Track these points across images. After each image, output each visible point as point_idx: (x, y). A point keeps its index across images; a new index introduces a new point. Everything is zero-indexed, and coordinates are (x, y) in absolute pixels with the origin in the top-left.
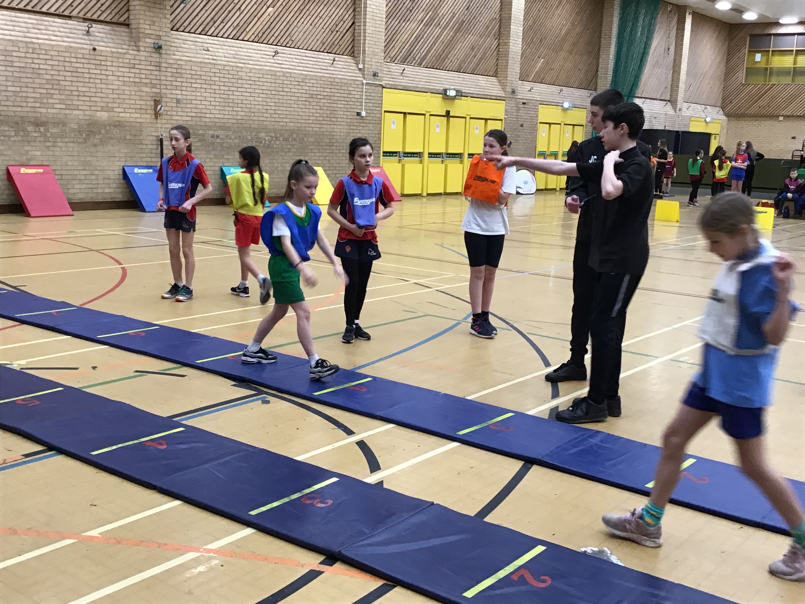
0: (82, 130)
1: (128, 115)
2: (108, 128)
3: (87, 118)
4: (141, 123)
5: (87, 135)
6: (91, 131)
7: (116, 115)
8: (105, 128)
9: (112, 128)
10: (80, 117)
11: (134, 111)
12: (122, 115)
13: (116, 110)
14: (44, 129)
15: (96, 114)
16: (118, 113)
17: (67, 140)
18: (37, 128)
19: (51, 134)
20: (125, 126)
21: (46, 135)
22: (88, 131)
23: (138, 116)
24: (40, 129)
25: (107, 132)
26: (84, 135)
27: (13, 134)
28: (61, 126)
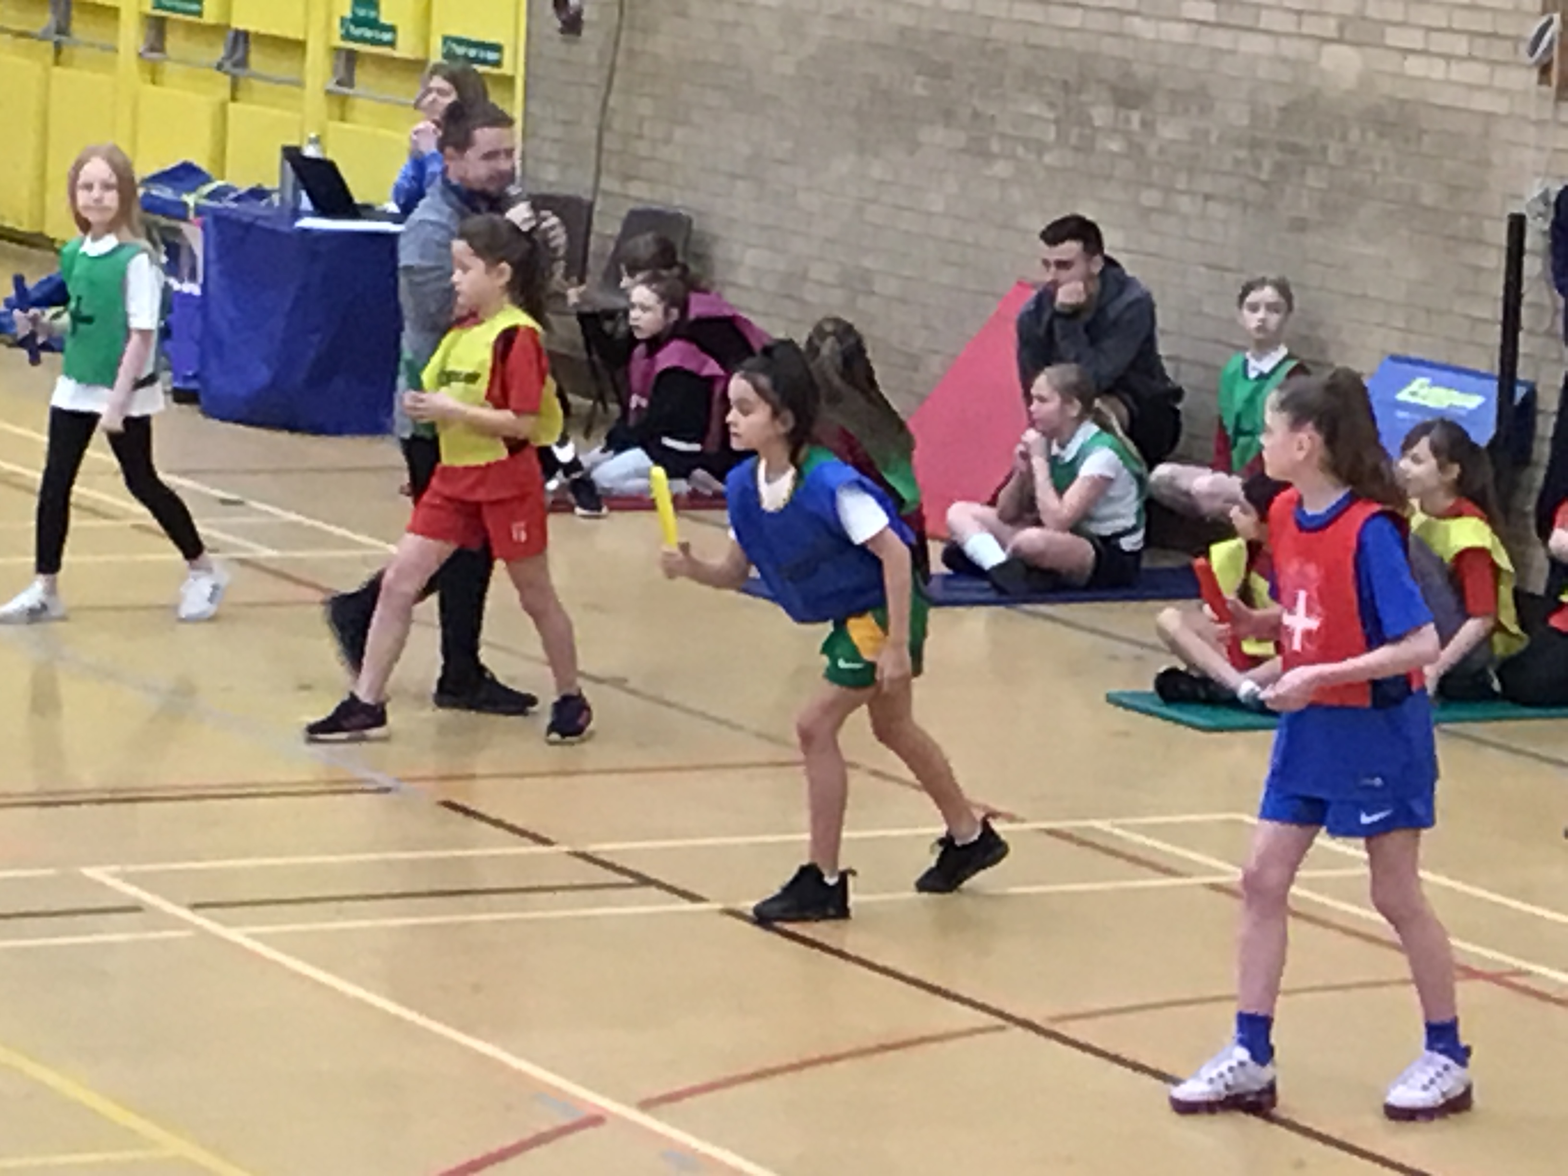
0: (1259, 135)
1: (1438, 70)
2: (1354, 135)
3: (1285, 75)
4: (1489, 116)
5: (1280, 168)
6: (1294, 149)
7: (1390, 63)
8: (1344, 138)
9: (1371, 135)
10: (1263, 72)
11: (1461, 46)
12: (1414, 66)
13: (1394, 37)
14: (1144, 123)
15: (1318, 55)
16: (1397, 57)
17: (1206, 184)
18: (1122, 113)
19: (1161, 151)
20: (1422, 132)
21: (1142, 149)
22: (1283, 147)
23: (1477, 73)
24: (1128, 120)
25: (1351, 157)
26: (1267, 165)
27: (1051, 134)
28: (1194, 109)
